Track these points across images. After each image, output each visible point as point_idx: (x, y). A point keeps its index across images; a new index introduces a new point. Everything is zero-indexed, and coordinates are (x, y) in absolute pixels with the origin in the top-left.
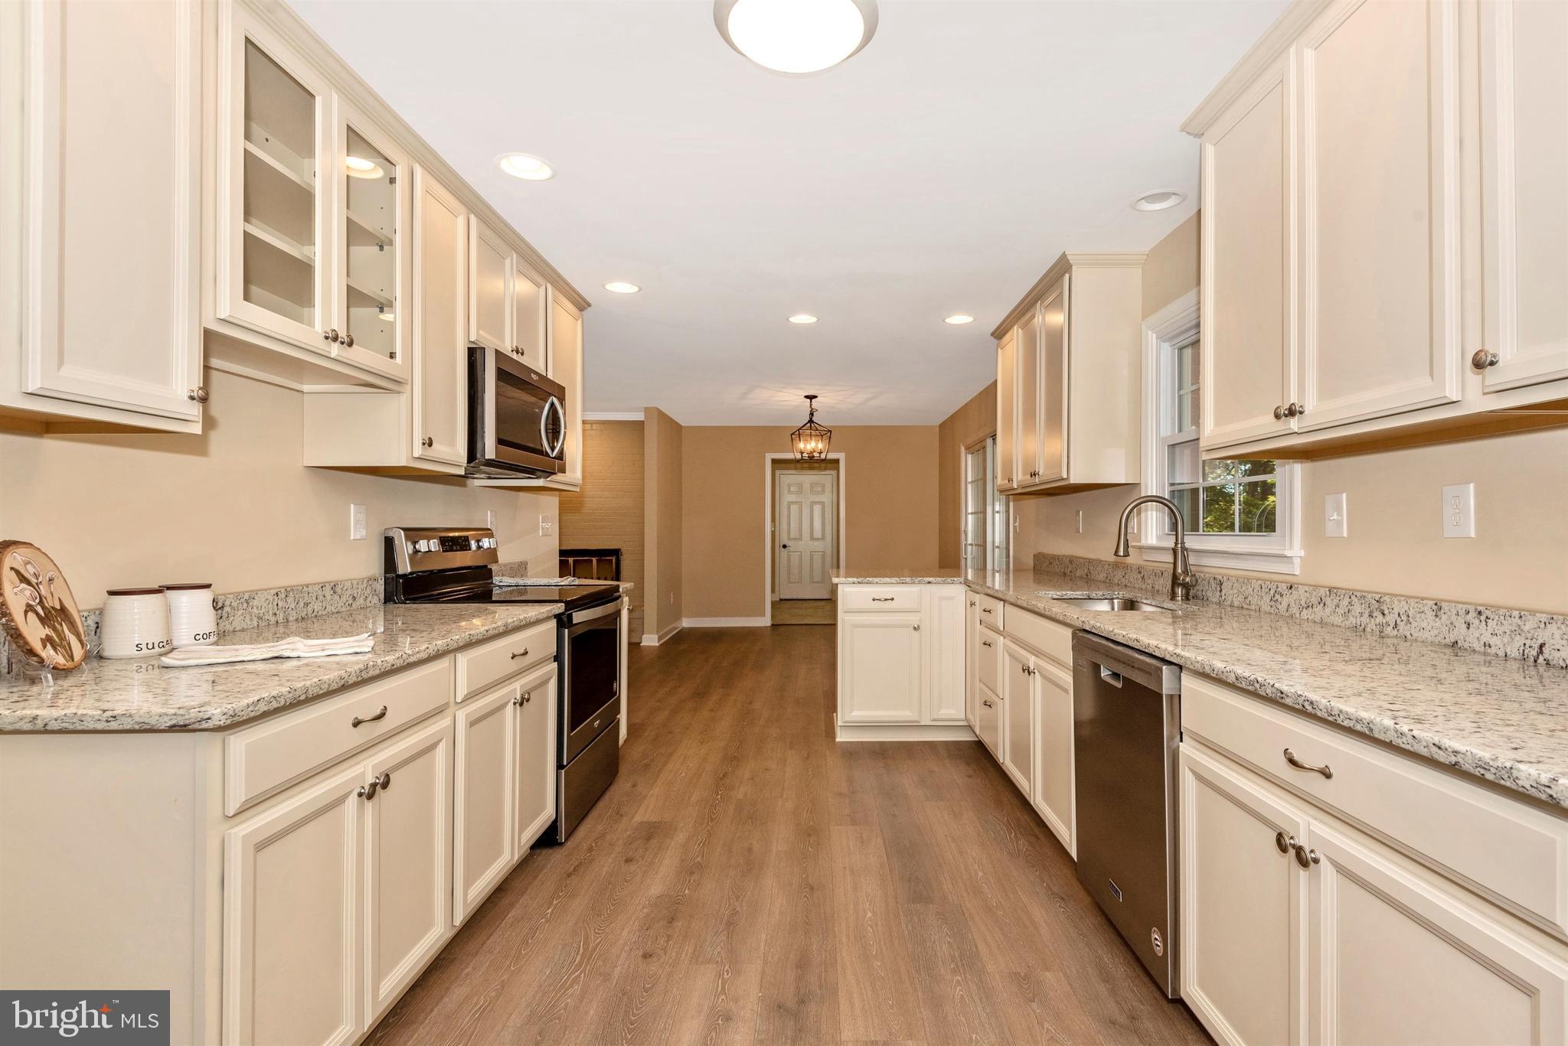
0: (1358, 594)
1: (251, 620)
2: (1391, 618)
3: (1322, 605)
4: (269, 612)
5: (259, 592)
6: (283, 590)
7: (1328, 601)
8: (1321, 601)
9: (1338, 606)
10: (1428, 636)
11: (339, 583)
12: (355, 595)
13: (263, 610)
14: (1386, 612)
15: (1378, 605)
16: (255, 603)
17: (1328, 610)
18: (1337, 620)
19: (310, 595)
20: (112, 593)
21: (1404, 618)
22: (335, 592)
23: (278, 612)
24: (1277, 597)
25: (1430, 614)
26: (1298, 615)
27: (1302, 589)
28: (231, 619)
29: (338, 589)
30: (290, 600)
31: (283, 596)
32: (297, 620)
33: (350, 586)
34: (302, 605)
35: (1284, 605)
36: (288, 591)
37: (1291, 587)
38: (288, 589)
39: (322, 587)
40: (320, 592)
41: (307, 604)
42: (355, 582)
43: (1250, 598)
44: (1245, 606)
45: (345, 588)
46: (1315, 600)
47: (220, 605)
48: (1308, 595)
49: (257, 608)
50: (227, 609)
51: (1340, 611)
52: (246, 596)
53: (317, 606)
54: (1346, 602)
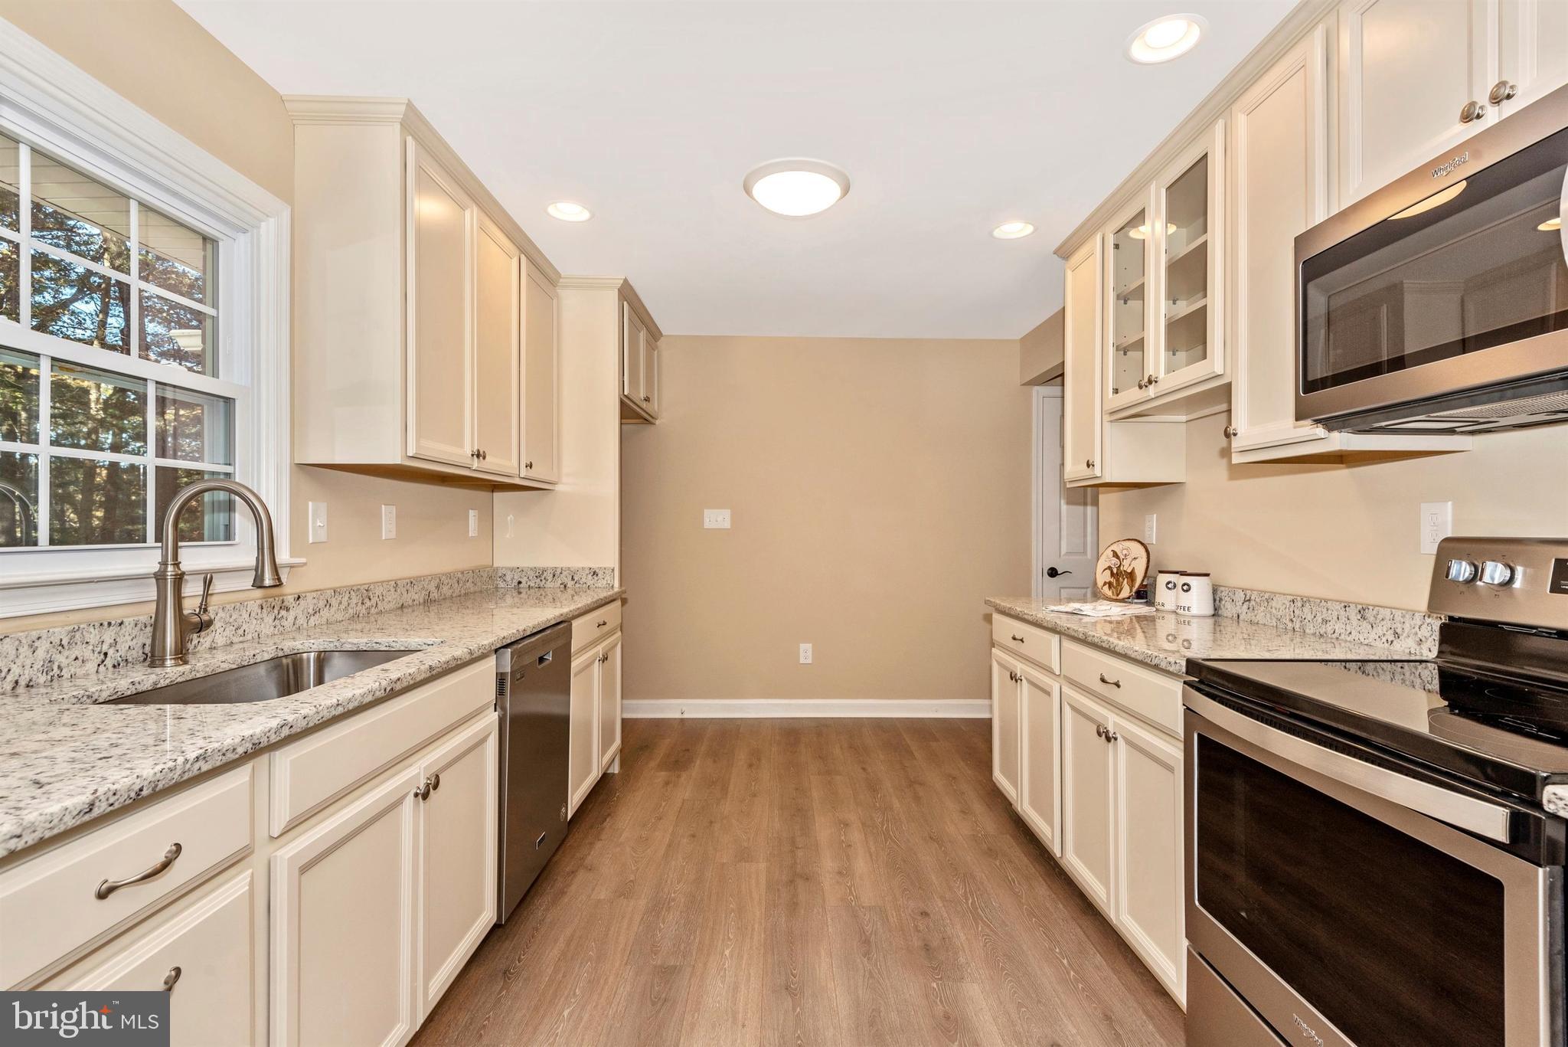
0: (355, 588)
1: (1271, 619)
2: (373, 601)
3: (328, 606)
4: (1286, 616)
5: (1277, 596)
6: (1299, 598)
7: (334, 602)
8: (328, 604)
9: (341, 603)
10: (392, 605)
11: (1371, 608)
12: (1399, 631)
13: (1280, 613)
14: (371, 597)
15: (365, 593)
16: (1274, 604)
17: (333, 610)
18: (339, 616)
19: (1330, 612)
20: (1161, 572)
21: (381, 598)
22: (1363, 618)
23: (1294, 619)
24: (283, 613)
25: (393, 590)
26: (305, 625)
27: (310, 596)
28: (1256, 612)
29: (1369, 614)
30: (1306, 610)
31: (1300, 605)
32: (1314, 634)
33: (1388, 616)
34: (1320, 620)
35: (291, 619)
36: (1305, 601)
37: (299, 597)
38: (1305, 599)
39: (1345, 607)
40: (1342, 612)
41: (1325, 621)
42: (1398, 613)
43: (245, 627)
44: (235, 640)
45: (1380, 617)
46: (321, 604)
47: (1248, 598)
48: (315, 601)
49: (1276, 609)
50: (1253, 603)
51: (342, 607)
52: (1267, 596)
53: (1339, 627)
54: (346, 598)
